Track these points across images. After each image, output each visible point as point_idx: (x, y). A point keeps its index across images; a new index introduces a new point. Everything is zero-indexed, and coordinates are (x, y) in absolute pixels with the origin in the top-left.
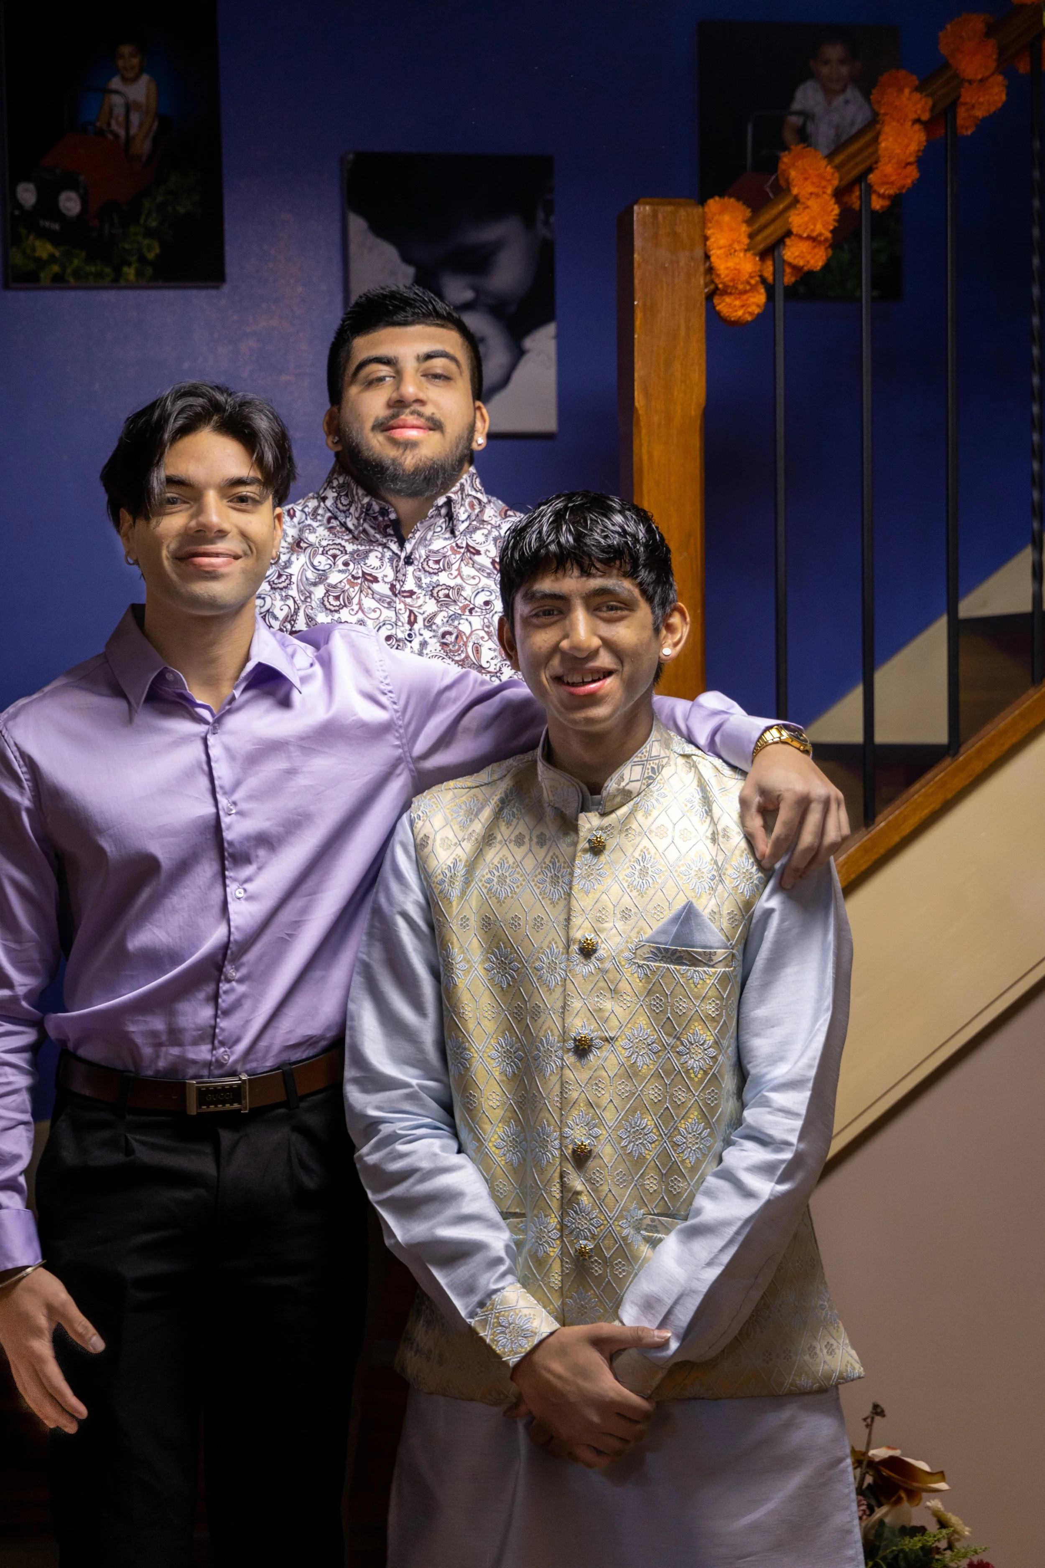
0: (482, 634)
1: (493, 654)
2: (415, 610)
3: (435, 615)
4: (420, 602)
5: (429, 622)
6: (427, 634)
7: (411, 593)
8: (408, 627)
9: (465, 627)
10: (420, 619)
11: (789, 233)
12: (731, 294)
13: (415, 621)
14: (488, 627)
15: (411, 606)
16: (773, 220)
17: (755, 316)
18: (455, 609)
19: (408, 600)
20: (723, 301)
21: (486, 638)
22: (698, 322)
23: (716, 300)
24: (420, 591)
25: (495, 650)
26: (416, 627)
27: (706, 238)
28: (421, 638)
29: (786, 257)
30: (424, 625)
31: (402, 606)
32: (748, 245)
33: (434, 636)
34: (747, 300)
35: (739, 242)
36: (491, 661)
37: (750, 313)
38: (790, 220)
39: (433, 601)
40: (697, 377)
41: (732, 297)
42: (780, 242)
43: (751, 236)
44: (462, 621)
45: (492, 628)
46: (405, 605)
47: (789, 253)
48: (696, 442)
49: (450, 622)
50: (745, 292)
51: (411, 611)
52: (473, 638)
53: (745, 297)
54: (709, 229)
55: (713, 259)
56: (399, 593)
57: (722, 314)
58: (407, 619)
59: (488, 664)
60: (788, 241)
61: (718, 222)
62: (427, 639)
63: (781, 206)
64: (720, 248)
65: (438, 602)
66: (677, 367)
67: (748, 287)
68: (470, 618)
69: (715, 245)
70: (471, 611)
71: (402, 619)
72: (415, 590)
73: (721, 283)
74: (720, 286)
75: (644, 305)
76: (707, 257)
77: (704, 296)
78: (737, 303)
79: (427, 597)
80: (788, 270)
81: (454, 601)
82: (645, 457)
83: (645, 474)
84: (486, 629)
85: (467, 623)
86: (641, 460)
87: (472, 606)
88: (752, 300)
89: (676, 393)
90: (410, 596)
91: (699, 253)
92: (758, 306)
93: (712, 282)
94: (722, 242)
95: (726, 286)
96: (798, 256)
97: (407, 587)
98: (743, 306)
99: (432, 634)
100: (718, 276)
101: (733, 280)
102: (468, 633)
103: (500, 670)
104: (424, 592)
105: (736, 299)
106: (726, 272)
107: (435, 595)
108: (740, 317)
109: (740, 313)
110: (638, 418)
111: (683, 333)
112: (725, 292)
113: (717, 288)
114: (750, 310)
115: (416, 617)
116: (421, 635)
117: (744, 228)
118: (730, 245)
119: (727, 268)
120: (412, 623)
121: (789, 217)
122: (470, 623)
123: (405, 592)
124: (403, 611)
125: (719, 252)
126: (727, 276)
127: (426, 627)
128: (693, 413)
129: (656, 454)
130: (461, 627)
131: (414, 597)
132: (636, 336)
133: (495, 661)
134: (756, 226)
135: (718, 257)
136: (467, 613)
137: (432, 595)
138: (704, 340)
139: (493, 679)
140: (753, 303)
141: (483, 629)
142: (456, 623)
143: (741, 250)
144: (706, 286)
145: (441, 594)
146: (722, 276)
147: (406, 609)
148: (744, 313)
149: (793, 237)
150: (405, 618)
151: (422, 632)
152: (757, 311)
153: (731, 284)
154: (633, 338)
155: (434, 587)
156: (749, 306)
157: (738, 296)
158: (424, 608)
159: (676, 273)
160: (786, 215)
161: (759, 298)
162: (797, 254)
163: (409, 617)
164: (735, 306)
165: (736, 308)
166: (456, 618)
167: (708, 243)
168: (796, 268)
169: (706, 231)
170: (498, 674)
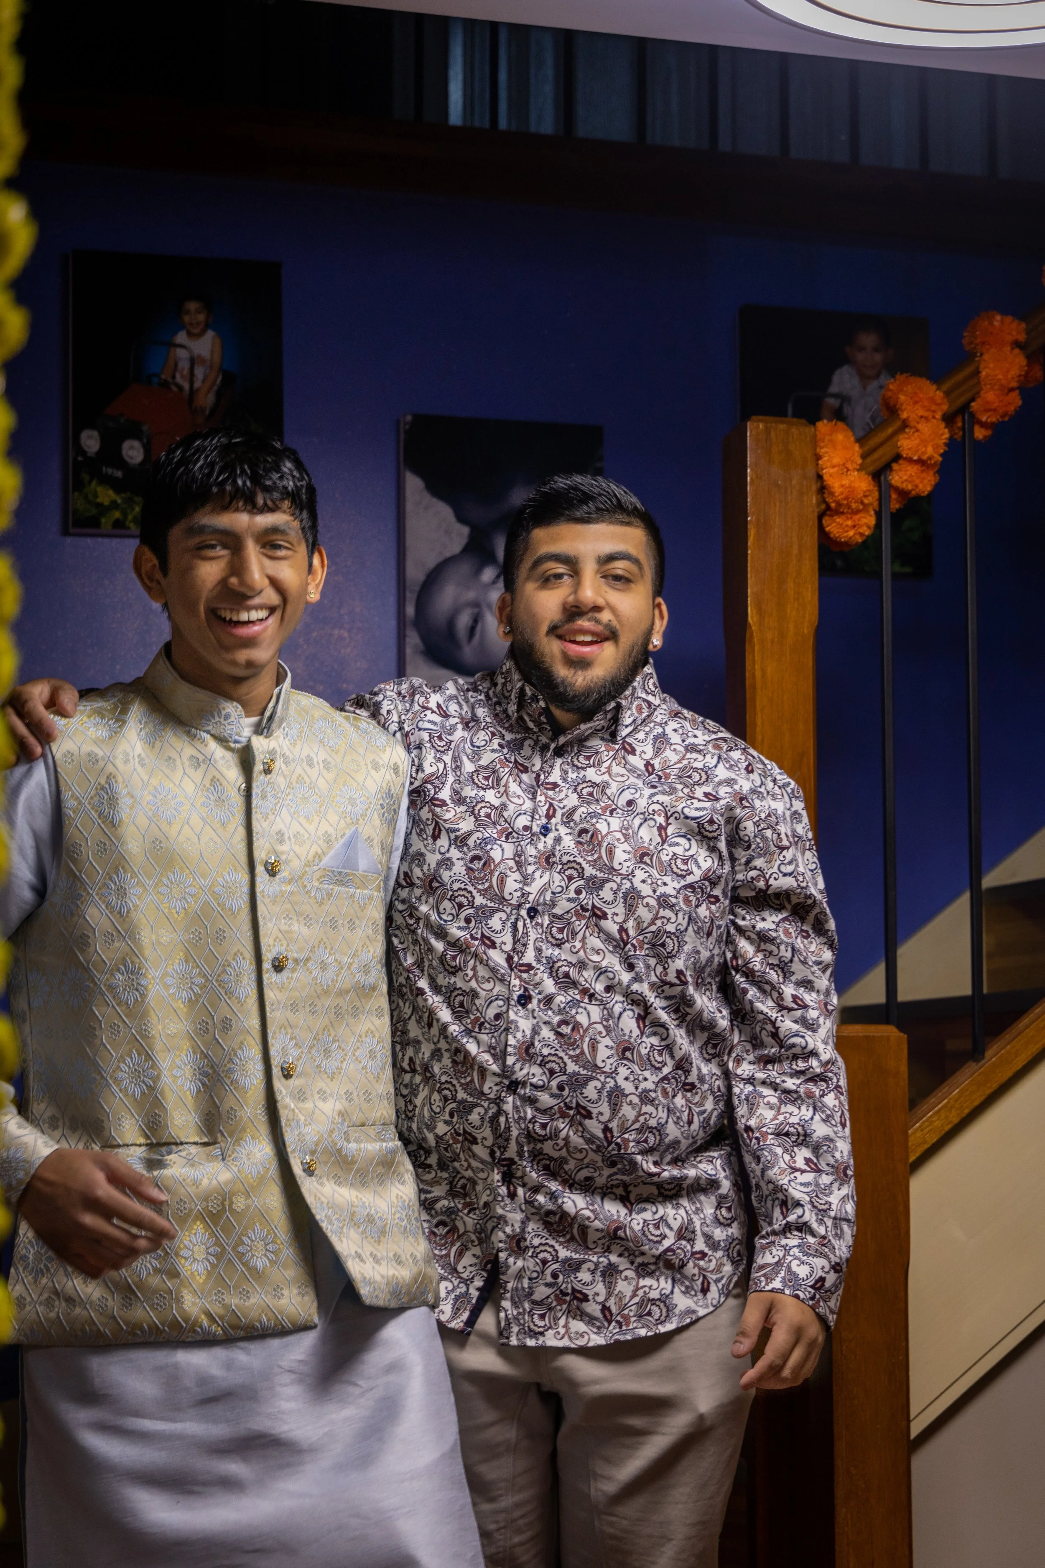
0: (619, 835)
1: (626, 856)
2: (555, 803)
3: (574, 809)
4: (562, 795)
5: (569, 816)
6: (563, 830)
7: (555, 785)
8: (544, 821)
9: (602, 827)
10: (559, 813)
11: (897, 458)
12: (843, 513)
13: (554, 815)
14: (627, 829)
15: (552, 799)
16: (882, 444)
17: (864, 538)
18: (596, 808)
19: (550, 793)
20: (834, 521)
21: (623, 840)
22: (811, 541)
23: (826, 521)
24: (564, 784)
25: (629, 853)
26: (553, 821)
27: (818, 457)
28: (556, 834)
29: (893, 482)
30: (562, 820)
31: (542, 798)
32: (861, 465)
33: (570, 834)
34: (859, 520)
35: (852, 462)
36: (624, 863)
37: (861, 534)
38: (899, 444)
39: (575, 796)
40: (810, 595)
41: (844, 517)
42: (887, 467)
43: (864, 457)
44: (600, 821)
45: (630, 831)
46: (546, 797)
47: (897, 478)
48: (808, 660)
49: (588, 818)
50: (858, 512)
51: (551, 805)
52: (609, 839)
53: (857, 517)
54: (822, 448)
55: (825, 477)
56: (542, 784)
57: (832, 536)
58: (545, 812)
59: (620, 867)
60: (895, 466)
61: (831, 441)
62: (562, 835)
63: (890, 431)
64: (833, 467)
65: (580, 797)
66: (790, 585)
67: (861, 507)
68: (609, 819)
69: (829, 464)
70: (611, 812)
71: (540, 812)
72: (560, 782)
73: (834, 501)
74: (833, 505)
75: (758, 520)
76: (820, 477)
77: (816, 514)
78: (849, 523)
79: (570, 791)
80: (894, 496)
81: (597, 800)
82: (758, 674)
83: (759, 691)
84: (624, 831)
85: (605, 824)
86: (754, 676)
87: (614, 807)
88: (864, 521)
89: (789, 610)
90: (553, 789)
91: (811, 471)
92: (869, 527)
93: (824, 501)
94: (836, 460)
95: (839, 504)
96: (907, 480)
97: (551, 779)
98: (854, 526)
99: (568, 831)
100: (832, 494)
101: (847, 498)
102: (604, 832)
103: (632, 872)
104: (568, 786)
105: (848, 519)
106: (841, 490)
107: (579, 791)
108: (851, 538)
109: (851, 533)
110: (752, 636)
111: (795, 551)
112: (838, 512)
113: (828, 508)
114: (861, 530)
115: (555, 810)
116: (557, 830)
117: (857, 447)
118: (844, 464)
119: (842, 486)
120: (549, 817)
121: (898, 440)
122: (608, 824)
123: (548, 783)
124: (542, 804)
125: (832, 471)
126: (842, 493)
127: (563, 823)
128: (806, 631)
129: (769, 670)
130: (598, 826)
131: (557, 790)
132: (749, 552)
133: (628, 864)
134: (866, 448)
135: (831, 476)
136: (608, 814)
137: (575, 790)
138: (816, 559)
139: (624, 881)
140: (865, 524)
141: (621, 831)
142: (594, 820)
143: (854, 470)
144: (818, 505)
145: (585, 791)
146: (837, 494)
147: (546, 801)
148: (855, 534)
149: (901, 461)
150: (543, 811)
151: (559, 827)
152: (867, 532)
153: (845, 502)
154: (747, 554)
155: (579, 784)
156: (860, 526)
157: (849, 516)
158: (565, 802)
159: (789, 492)
160: (895, 439)
161: (870, 520)
162: (905, 478)
163: (548, 810)
164: (847, 526)
165: (846, 529)
166: (595, 816)
167: (820, 462)
168: (902, 493)
169: (818, 450)
170: (630, 877)
